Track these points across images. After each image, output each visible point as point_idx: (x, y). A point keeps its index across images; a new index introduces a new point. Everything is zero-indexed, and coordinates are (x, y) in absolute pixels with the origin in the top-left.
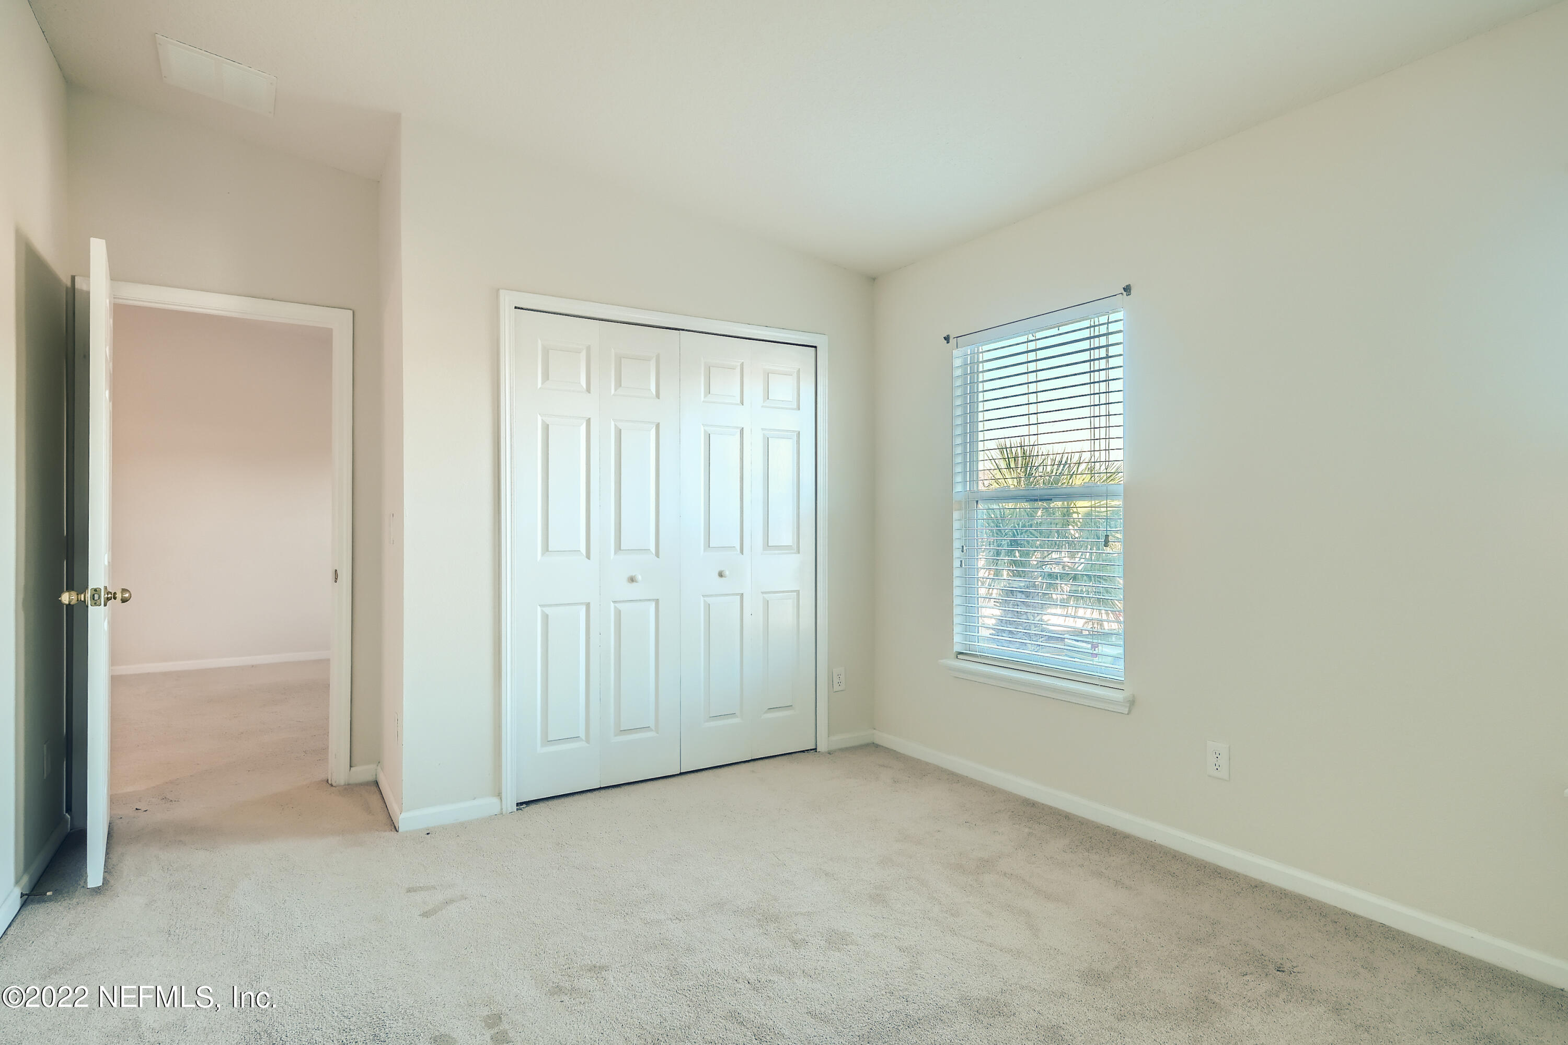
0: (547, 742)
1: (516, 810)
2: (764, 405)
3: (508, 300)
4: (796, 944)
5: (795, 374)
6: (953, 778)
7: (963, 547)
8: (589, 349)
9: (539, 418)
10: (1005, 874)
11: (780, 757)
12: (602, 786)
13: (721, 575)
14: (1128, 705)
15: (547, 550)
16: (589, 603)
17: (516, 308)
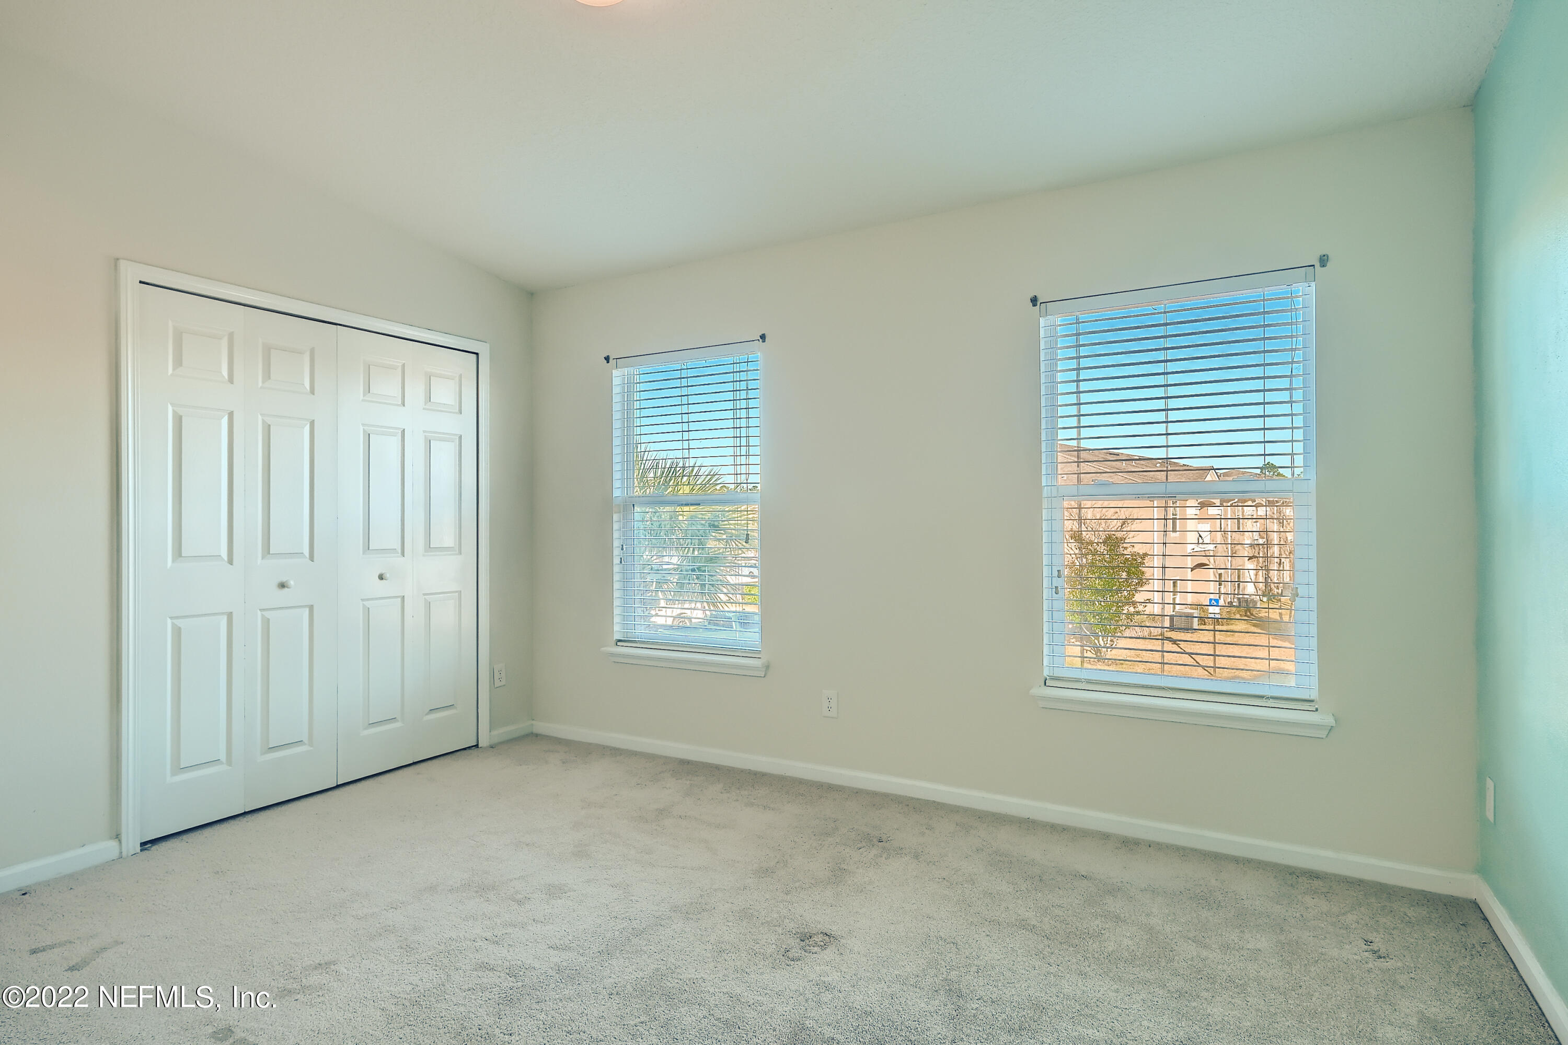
0: (179, 769)
1: (139, 851)
2: (425, 407)
3: (130, 273)
4: (520, 903)
5: (457, 379)
6: (615, 752)
7: (622, 545)
8: (231, 336)
9: (170, 409)
10: (680, 817)
11: (442, 758)
12: (247, 811)
13: (381, 577)
14: (764, 669)
15: (180, 555)
16: (231, 613)
17: (141, 282)
